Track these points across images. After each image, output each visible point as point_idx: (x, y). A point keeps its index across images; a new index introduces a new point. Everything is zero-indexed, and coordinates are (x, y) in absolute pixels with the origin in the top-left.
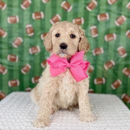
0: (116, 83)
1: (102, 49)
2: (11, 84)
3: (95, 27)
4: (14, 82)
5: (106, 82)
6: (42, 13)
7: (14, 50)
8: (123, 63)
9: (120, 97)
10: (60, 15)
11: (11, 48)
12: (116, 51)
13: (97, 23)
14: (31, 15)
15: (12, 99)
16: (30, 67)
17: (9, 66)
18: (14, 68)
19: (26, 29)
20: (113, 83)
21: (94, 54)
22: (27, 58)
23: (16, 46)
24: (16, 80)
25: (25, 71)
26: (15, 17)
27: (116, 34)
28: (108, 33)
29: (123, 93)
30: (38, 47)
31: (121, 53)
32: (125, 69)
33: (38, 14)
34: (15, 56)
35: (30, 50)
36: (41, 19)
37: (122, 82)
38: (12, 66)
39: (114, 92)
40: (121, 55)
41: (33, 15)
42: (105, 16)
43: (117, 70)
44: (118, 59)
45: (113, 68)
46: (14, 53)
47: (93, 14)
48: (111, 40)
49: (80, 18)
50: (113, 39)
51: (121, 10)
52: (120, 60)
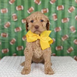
0: (70, 49)
1: (60, 28)
2: (4, 51)
3: (55, 14)
5: (63, 49)
6: (22, 6)
7: (5, 30)
8: (74, 36)
9: (73, 58)
11: (3, 29)
12: (69, 29)
14: (16, 7)
16: (15, 40)
17: (2, 40)
18: (5, 41)
19: (13, 16)
20: (68, 49)
21: (55, 31)
22: (13, 35)
23: (6, 28)
24: (6, 49)
25: (12, 43)
26: (5, 9)
27: (69, 18)
29: (74, 56)
30: (20, 28)
31: (72, 30)
32: (75, 40)
33: (20, 7)
34: (6, 34)
35: (15, 30)
36: (21, 10)
37: (73, 48)
38: (4, 40)
40: (72, 31)
41: (17, 8)
42: (62, 7)
43: (70, 41)
44: (70, 34)
45: (67, 39)
46: (5, 32)
48: (66, 22)
49: (46, 9)
50: (67, 22)
51: (71, 3)
52: (72, 35)
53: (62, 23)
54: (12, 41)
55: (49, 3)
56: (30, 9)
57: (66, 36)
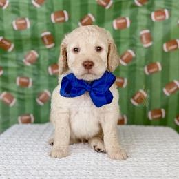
2: (22, 120)
3: (147, 31)
5: (166, 115)
7: (26, 69)
10: (93, 15)
13: (150, 25)
15: (14, 134)
17: (19, 93)
18: (26, 97)
20: (178, 117)
23: (29, 64)
24: (29, 115)
26: (24, 19)
35: (50, 69)
38: (23, 94)
46: (26, 74)
47: (145, 12)
49: (124, 18)
53: (163, 51)
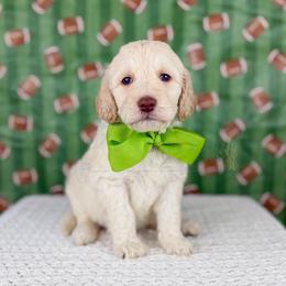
0: (247, 171)
1: (214, 95)
2: (21, 178)
4: (25, 175)
5: (226, 169)
8: (264, 125)
9: (258, 200)
11: (15, 100)
12: (247, 99)
13: (203, 37)
16: (56, 139)
17: (14, 140)
18: (24, 145)
19: (46, 57)
20: (241, 171)
22: (51, 122)
24: (28, 170)
25: (49, 150)
26: (20, 31)
27: (247, 58)
28: (228, 58)
29: (264, 191)
30: (74, 98)
31: (258, 102)
32: (269, 138)
33: (70, 22)
34: (25, 117)
36: (77, 33)
37: (262, 167)
38: (19, 141)
39: (244, 191)
40: (257, 108)
41: (61, 26)
42: (221, 20)
44: (251, 116)
46: (22, 113)
47: (193, 17)
48: (234, 75)
49: (164, 27)
50: (240, 73)
51: (255, 6)
52: (256, 119)
53: (221, 76)
54: (48, 144)
55: (176, 5)
56: (108, 31)
57: (234, 126)
